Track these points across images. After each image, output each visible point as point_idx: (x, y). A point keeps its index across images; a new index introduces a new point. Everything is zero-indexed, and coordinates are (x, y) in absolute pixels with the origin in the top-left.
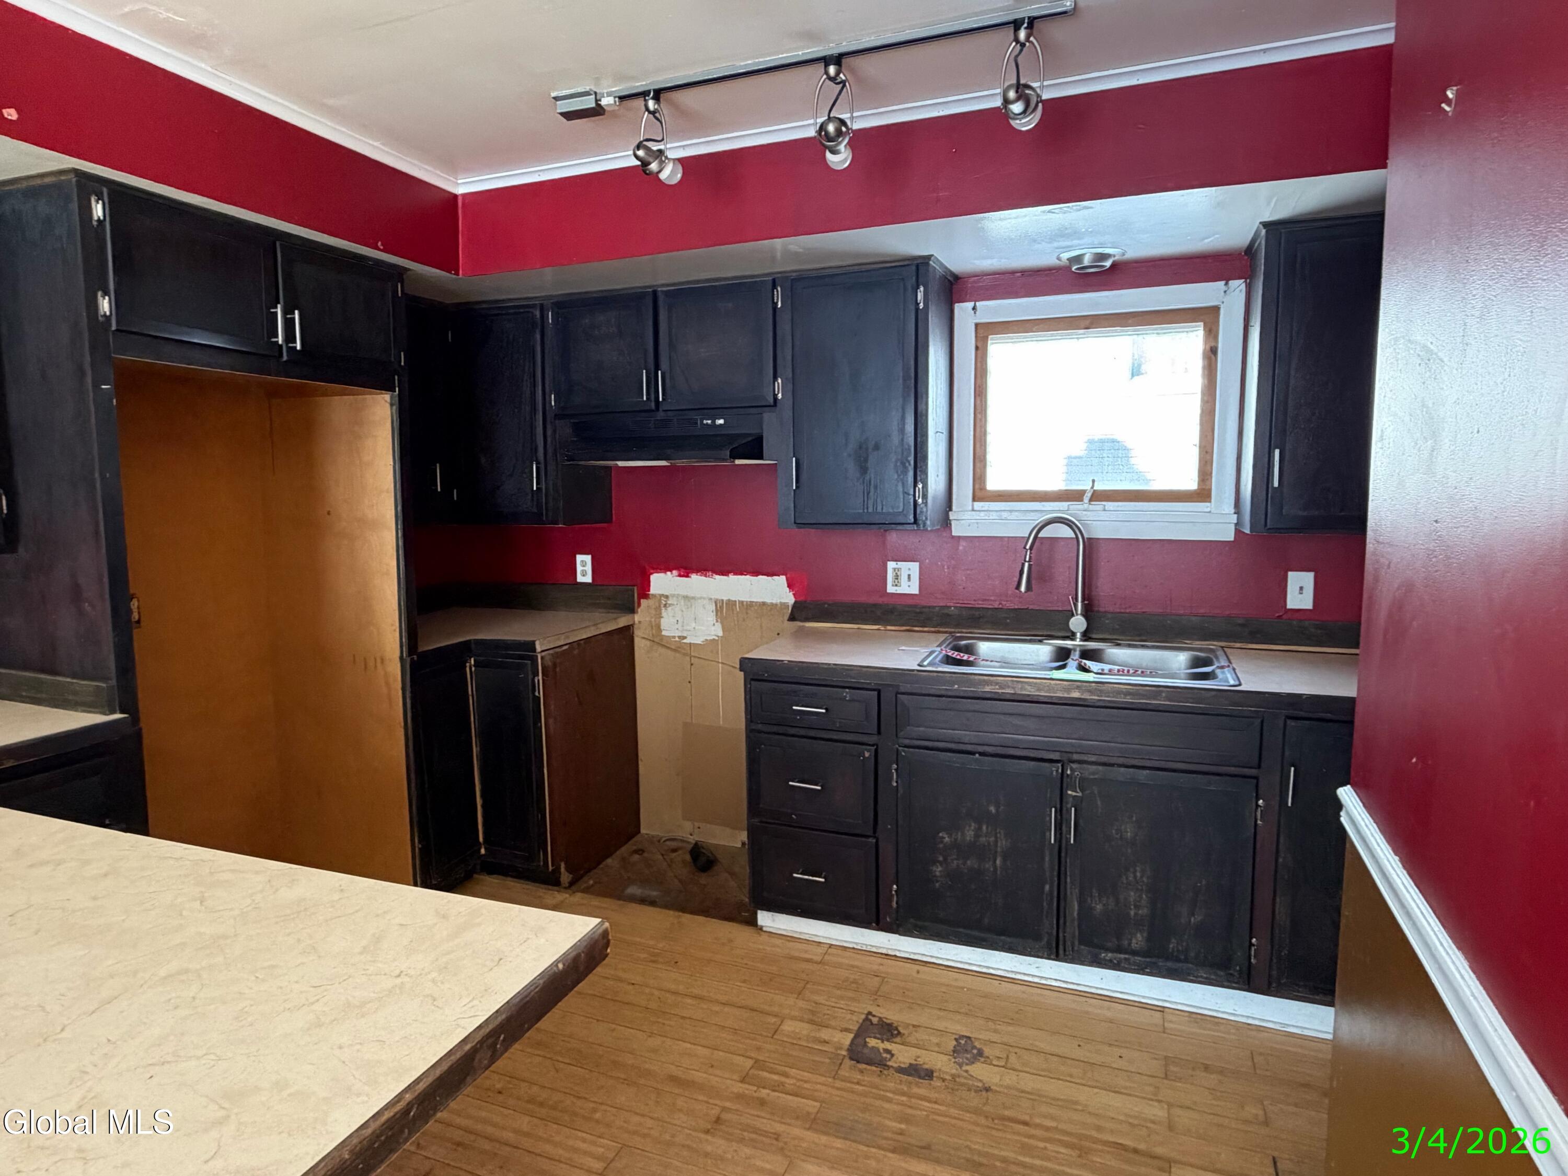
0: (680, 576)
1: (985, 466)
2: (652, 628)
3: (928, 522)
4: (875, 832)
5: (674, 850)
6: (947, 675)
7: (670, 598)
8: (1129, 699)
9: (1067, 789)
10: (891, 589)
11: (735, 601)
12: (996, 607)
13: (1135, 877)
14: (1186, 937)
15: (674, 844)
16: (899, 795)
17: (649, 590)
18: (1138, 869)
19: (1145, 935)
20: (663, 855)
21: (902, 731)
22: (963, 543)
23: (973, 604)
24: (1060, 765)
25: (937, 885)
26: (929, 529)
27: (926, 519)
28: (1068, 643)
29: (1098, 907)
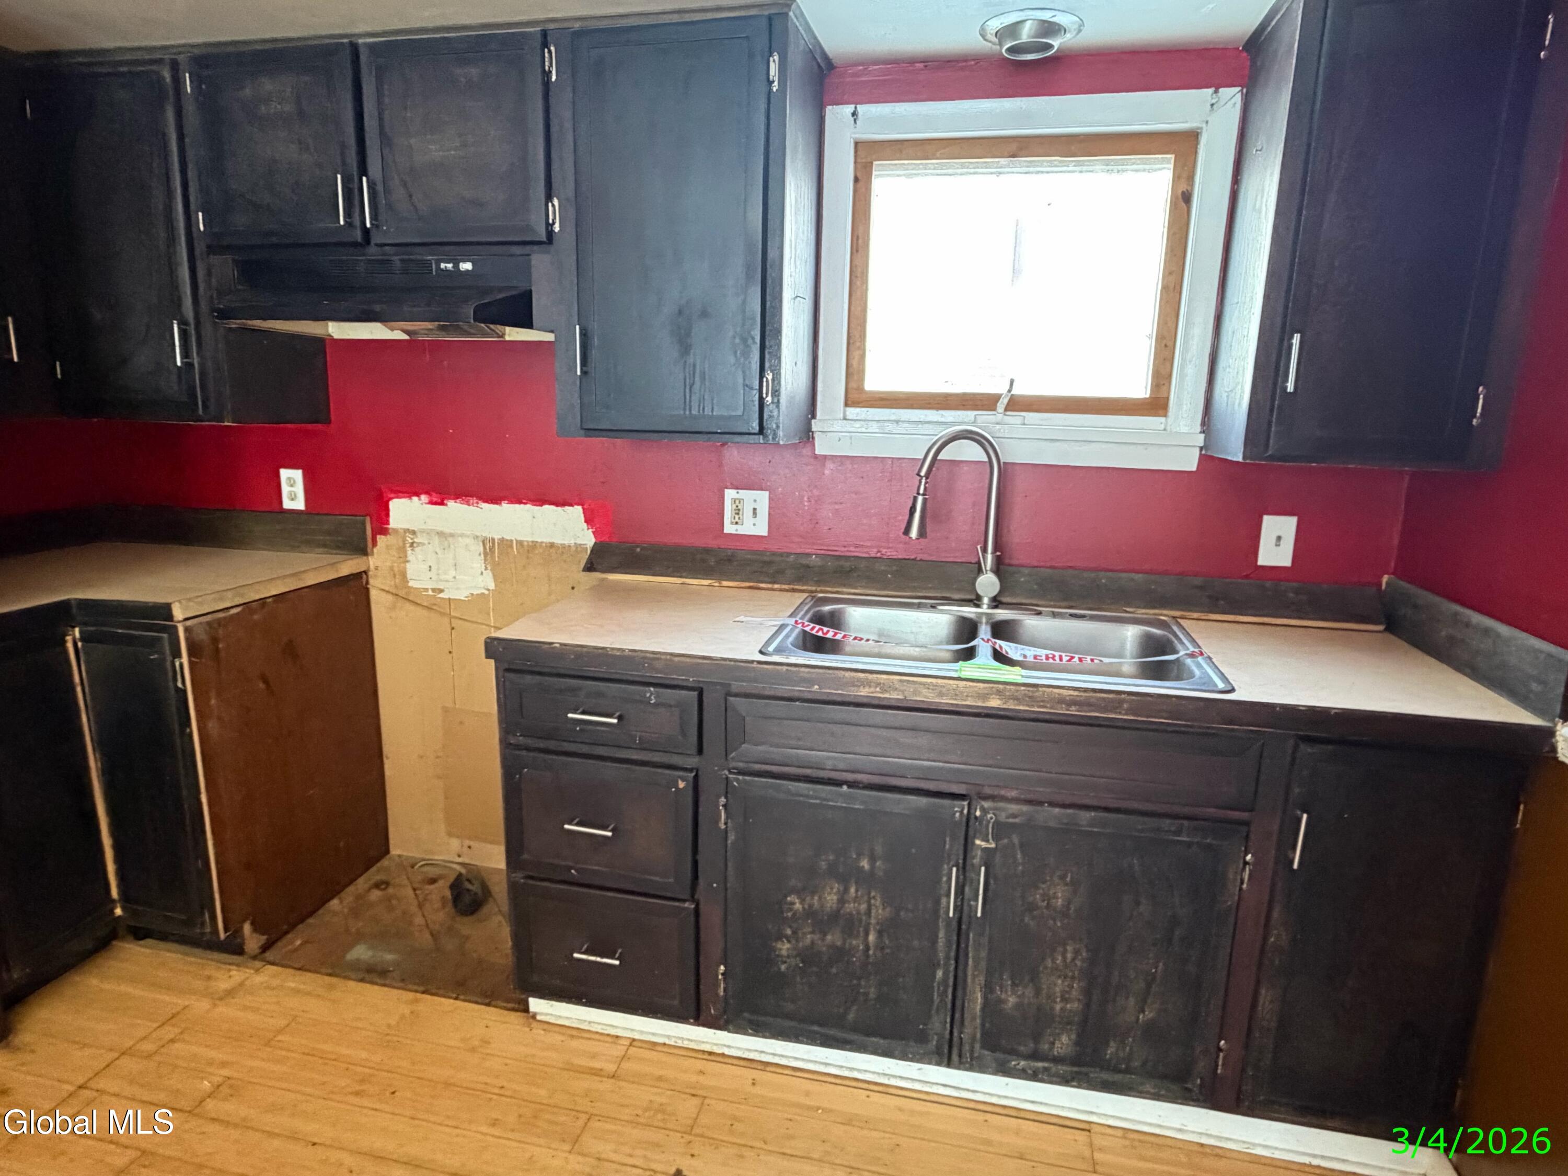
0: (432, 503)
1: (863, 357)
2: (395, 576)
3: (781, 433)
4: (693, 896)
5: (433, 881)
6: (803, 669)
7: (419, 534)
8: (1073, 711)
9: (975, 837)
10: (729, 528)
11: (512, 541)
12: (873, 555)
13: (1064, 958)
14: (1130, 1039)
15: (432, 872)
16: (729, 842)
17: (388, 523)
18: (1069, 948)
19: (1073, 1037)
20: (415, 890)
21: (735, 750)
22: (830, 465)
23: (842, 551)
24: (966, 803)
25: (783, 967)
26: (781, 443)
27: (778, 427)
28: (969, 611)
29: (1011, 999)
